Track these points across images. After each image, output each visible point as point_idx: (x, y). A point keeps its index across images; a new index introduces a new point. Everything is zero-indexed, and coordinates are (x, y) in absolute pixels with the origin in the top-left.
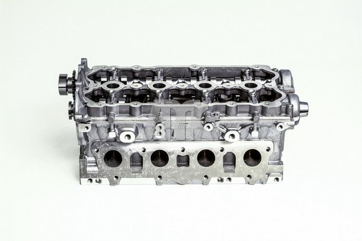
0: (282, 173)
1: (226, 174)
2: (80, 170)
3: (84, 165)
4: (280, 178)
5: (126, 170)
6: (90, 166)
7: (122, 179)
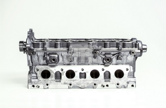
0: (135, 82)
1: (106, 82)
2: (28, 80)
3: (30, 77)
4: (134, 85)
5: (52, 80)
6: (33, 79)
7: (50, 85)
